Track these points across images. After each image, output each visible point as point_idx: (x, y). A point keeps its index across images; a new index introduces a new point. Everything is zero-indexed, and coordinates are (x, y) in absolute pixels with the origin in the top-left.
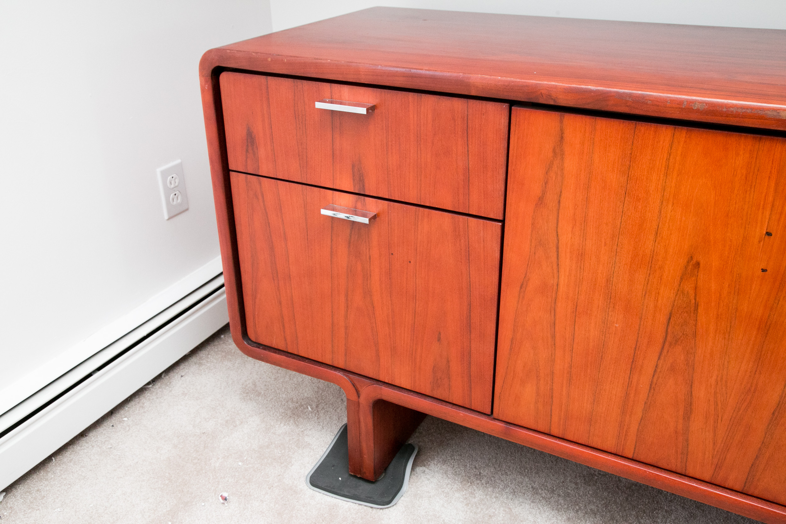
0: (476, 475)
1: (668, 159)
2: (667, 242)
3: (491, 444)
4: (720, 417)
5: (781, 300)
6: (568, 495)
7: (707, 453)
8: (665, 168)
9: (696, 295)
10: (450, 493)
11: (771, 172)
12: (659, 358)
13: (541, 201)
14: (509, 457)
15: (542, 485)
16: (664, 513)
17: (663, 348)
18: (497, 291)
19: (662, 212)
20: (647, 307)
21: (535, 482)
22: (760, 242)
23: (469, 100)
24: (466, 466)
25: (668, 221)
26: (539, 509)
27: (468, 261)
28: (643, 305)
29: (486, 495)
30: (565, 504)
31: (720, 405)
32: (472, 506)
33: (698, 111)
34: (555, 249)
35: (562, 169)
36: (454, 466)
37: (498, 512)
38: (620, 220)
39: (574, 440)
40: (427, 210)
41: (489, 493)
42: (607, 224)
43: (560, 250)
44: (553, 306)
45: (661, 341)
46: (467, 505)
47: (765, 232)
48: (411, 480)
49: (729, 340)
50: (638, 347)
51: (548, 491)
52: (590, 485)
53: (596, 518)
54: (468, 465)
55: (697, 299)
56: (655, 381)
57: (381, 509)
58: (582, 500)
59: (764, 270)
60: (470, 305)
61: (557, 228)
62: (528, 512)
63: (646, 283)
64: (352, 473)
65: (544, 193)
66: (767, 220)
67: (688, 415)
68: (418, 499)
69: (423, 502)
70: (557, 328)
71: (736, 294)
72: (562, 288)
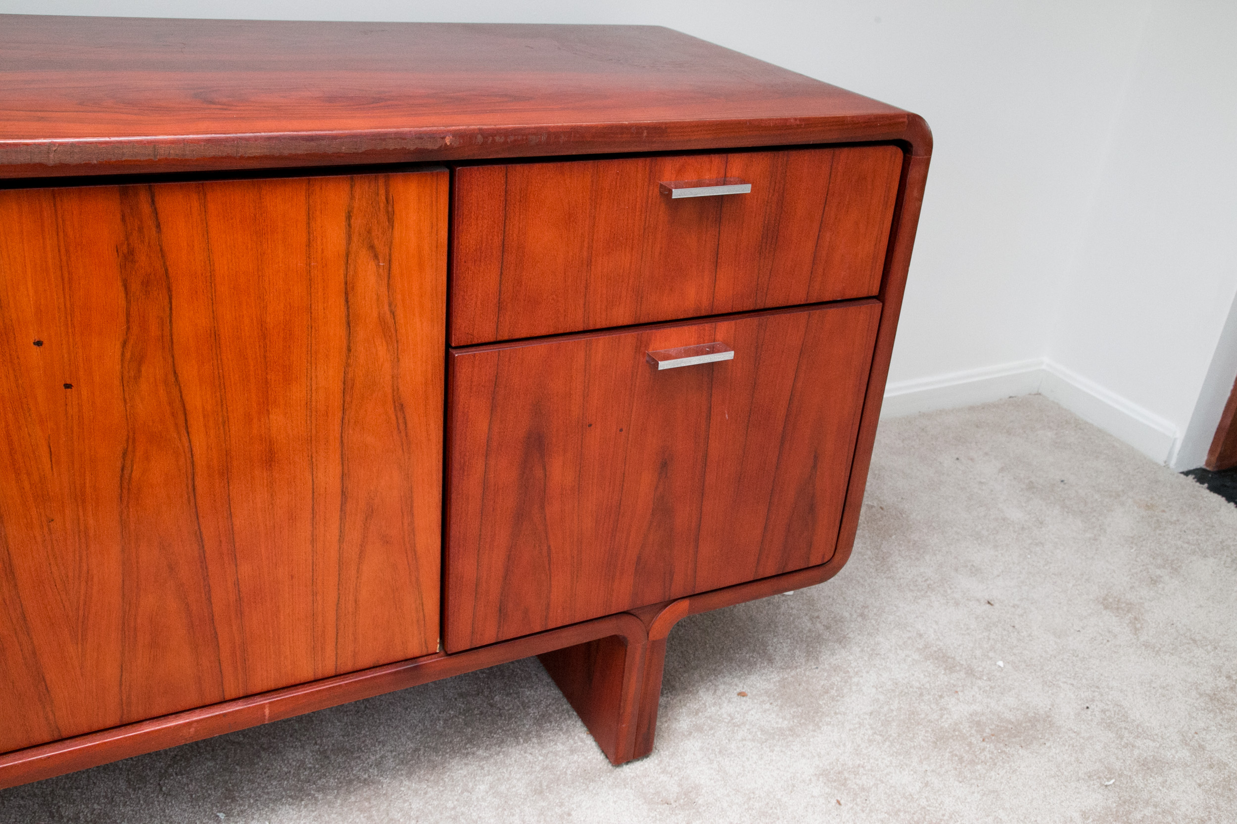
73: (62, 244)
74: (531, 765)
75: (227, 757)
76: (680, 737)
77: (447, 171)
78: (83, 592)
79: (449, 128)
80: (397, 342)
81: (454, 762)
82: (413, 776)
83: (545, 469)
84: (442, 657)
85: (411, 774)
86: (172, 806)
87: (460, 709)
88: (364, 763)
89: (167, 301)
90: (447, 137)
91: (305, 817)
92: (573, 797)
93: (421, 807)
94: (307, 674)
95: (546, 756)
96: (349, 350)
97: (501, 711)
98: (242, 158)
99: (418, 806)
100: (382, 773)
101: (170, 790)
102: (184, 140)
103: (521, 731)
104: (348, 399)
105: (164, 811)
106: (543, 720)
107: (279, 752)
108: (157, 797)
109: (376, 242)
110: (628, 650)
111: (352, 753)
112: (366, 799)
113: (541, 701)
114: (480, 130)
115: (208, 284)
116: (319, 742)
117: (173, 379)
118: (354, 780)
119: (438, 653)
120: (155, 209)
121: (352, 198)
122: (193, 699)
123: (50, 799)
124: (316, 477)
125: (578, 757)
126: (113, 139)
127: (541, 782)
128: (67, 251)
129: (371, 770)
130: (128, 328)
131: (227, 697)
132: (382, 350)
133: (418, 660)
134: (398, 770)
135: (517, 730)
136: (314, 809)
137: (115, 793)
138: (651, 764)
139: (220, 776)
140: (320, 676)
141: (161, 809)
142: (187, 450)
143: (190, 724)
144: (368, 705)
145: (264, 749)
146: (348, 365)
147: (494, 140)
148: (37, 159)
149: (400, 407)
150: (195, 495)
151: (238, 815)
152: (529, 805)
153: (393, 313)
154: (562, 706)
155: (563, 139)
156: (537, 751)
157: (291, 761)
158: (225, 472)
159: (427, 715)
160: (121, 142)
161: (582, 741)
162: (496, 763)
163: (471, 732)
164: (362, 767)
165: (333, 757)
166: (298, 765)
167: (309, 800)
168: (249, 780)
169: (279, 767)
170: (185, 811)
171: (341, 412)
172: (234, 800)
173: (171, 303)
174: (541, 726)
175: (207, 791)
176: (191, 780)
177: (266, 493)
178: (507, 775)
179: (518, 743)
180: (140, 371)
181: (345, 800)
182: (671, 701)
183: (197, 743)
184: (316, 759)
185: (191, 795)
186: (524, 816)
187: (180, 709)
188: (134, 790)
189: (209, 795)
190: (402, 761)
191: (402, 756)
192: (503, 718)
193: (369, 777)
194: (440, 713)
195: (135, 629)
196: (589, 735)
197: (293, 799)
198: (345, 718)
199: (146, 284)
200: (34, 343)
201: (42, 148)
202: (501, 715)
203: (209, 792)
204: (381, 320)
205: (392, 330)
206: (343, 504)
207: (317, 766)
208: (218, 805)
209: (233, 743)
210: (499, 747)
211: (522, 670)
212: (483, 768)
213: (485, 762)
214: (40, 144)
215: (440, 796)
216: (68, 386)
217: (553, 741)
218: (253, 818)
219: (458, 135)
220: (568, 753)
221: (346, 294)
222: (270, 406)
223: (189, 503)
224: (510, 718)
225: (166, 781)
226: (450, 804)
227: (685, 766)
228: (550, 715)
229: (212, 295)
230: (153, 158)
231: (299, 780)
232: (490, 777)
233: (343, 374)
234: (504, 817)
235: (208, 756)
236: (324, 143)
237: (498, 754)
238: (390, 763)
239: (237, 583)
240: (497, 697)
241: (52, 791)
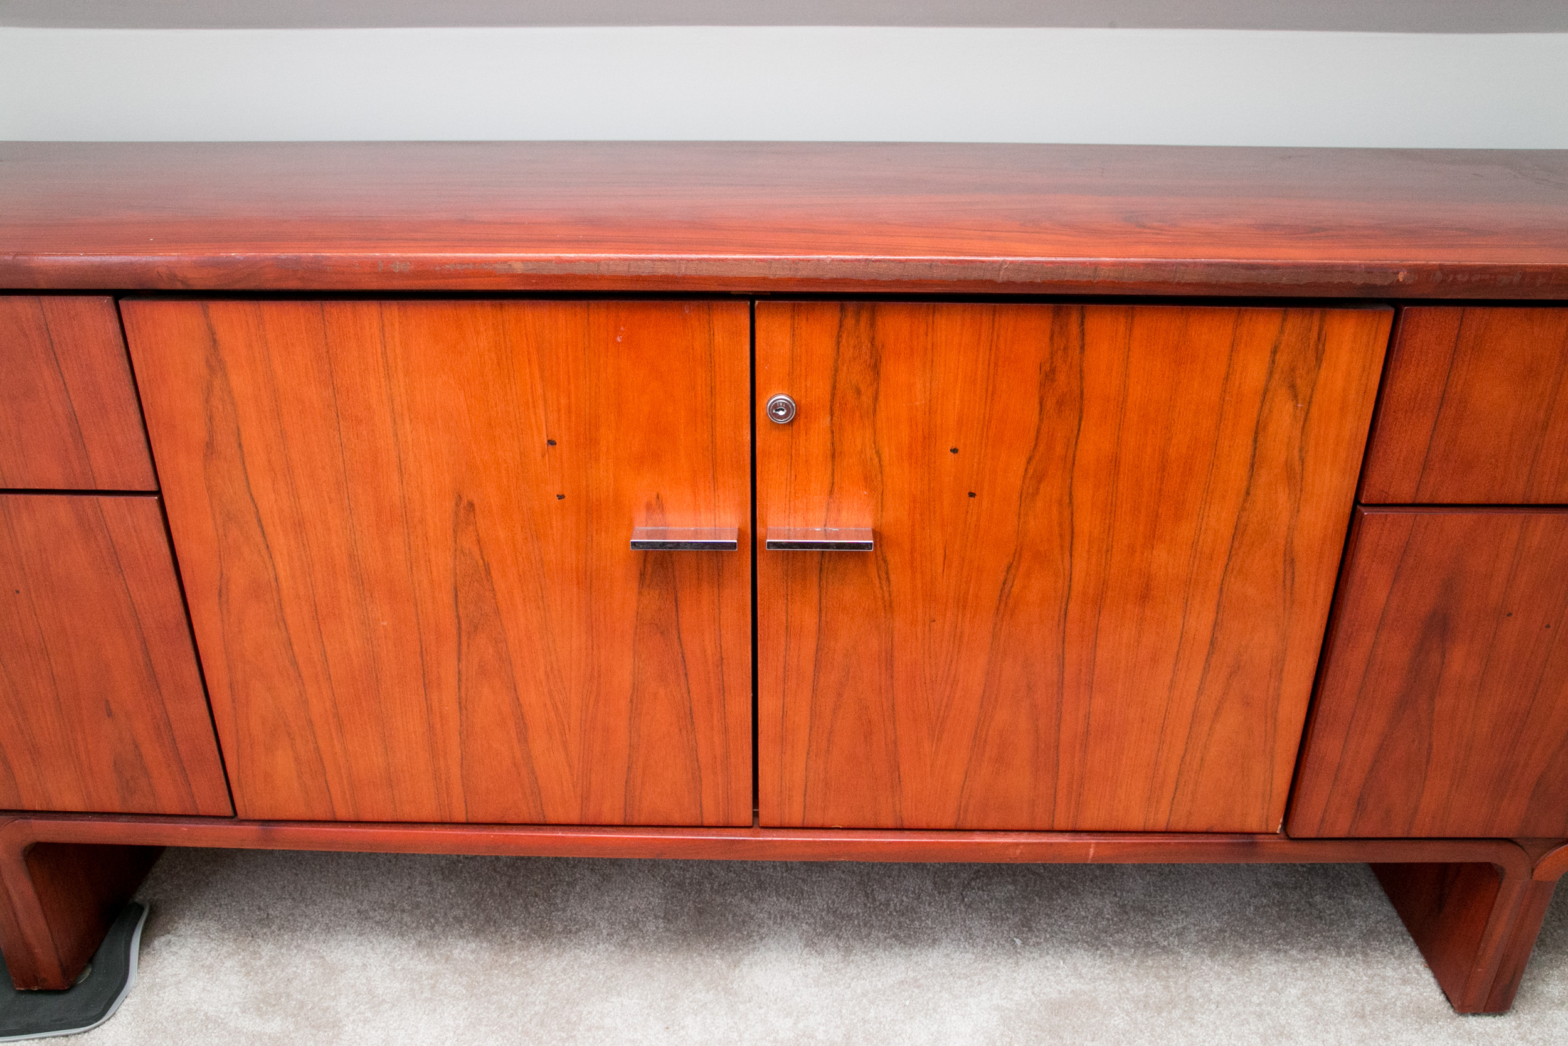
0: (261, 920)
1: (384, 354)
2: (419, 480)
3: (286, 862)
4: (567, 727)
5: (594, 535)
6: (417, 906)
7: (565, 784)
8: (384, 367)
9: (481, 552)
10: (215, 964)
11: (528, 352)
12: (459, 660)
13: (210, 448)
14: (318, 875)
15: (375, 902)
16: (565, 888)
17: (460, 644)
18: (181, 609)
19: (399, 436)
20: (419, 586)
21: (363, 901)
22: (543, 456)
23: (41, 297)
24: (243, 910)
25: (410, 448)
26: (371, 942)
27: (119, 570)
28: (412, 583)
29: (281, 948)
30: (413, 922)
31: (560, 707)
32: (257, 973)
33: (402, 274)
34: (255, 520)
35: (230, 392)
36: (220, 918)
37: (302, 970)
38: (341, 459)
39: (376, 819)
40: (21, 497)
41: (285, 943)
42: (323, 468)
43: (264, 523)
44: (279, 615)
45: (455, 632)
46: (248, 974)
47: (546, 442)
48: (143, 963)
49: (544, 609)
50: (424, 650)
51: (385, 910)
52: (451, 880)
53: (462, 927)
54: (246, 908)
55: (486, 558)
56: (463, 695)
57: (85, 1032)
58: (440, 906)
59: (561, 497)
60: (144, 642)
61: (249, 487)
62: (353, 953)
63: (407, 549)
64: (22, 987)
65: (211, 433)
66: (544, 423)
67: (523, 735)
68: (156, 993)
69: (167, 995)
70: (295, 647)
71: (535, 539)
72: (285, 584)
73: (993, 356)
74: (1353, 983)
75: (1027, 886)
76: (1548, 1003)
77: (1392, 310)
78: (947, 694)
79: (1404, 263)
80: (1301, 490)
81: (1263, 955)
82: (1217, 957)
83: (1443, 656)
84: (1280, 839)
85: (1215, 954)
86: (972, 919)
87: (1273, 900)
88: (1164, 929)
89: (1076, 422)
90: (1401, 273)
91: (1100, 967)
92: (1402, 1034)
93: (1223, 993)
94: (1137, 823)
95: (1372, 977)
96: (1248, 493)
97: (1321, 914)
98: (1178, 283)
99: (1219, 990)
100: (1182, 944)
101: (971, 903)
102: (1125, 263)
103: (1343, 942)
104: (1236, 545)
105: (965, 922)
106: (1370, 936)
107: (1078, 894)
108: (960, 906)
109: (1299, 382)
110: (1503, 885)
111: (1153, 915)
112: (1164, 967)
113: (1370, 914)
114: (1440, 265)
115: (1119, 409)
116: (1119, 894)
117: (1068, 501)
118: (1152, 943)
119: (1276, 834)
120: (1083, 330)
121: (1282, 331)
122: (1023, 821)
123: (866, 880)
124: (1188, 622)
125: (1412, 990)
126: (1059, 259)
127: (1363, 1006)
128: (996, 364)
129: (1171, 939)
130: (1036, 445)
131: (1056, 827)
132: (1282, 497)
133: (1254, 836)
134: (1201, 946)
135: (1339, 939)
136: (1109, 962)
137: (922, 891)
138: (1505, 1024)
139: (1019, 902)
140: (1149, 827)
141: (962, 918)
142: (1067, 573)
143: (1017, 844)
144: (1172, 870)
145: (1063, 887)
146: (1243, 509)
147: (1455, 279)
148: (988, 276)
149: (1290, 560)
150: (1065, 619)
151: (1034, 945)
152: (1347, 1026)
153: (1302, 461)
154: (1396, 927)
155: (1540, 281)
156: (1361, 970)
157: (1089, 907)
158: (1098, 601)
159: (1236, 896)
160: (1065, 263)
161: (1418, 972)
162: (1311, 969)
163: (1285, 928)
164: (1162, 933)
165: (1132, 914)
166: (1096, 912)
167: (1105, 951)
168: (1047, 914)
169: (1077, 910)
170: (984, 926)
171: (1226, 558)
172: (1030, 929)
173: (1080, 425)
174: (1367, 941)
175: (1006, 914)
176: (992, 899)
177: (1134, 629)
178: (1323, 986)
179: (1339, 954)
180: (1038, 489)
181: (1142, 962)
182: (1539, 958)
183: (999, 865)
184: (1115, 912)
185: (991, 914)
186: (1341, 1037)
187: (1010, 827)
188: (939, 893)
189: (1008, 918)
190: (1206, 939)
191: (1205, 933)
192: (1323, 922)
193: (1169, 945)
194: (1251, 898)
195: (985, 741)
196: (1427, 969)
197: (1089, 946)
198: (1148, 877)
199: (1060, 403)
200: (951, 450)
201: (995, 265)
202: (1321, 918)
203: (1008, 915)
204: (1288, 467)
205: (1298, 477)
206: (1210, 654)
207: (1115, 919)
208: (1016, 930)
209: (1034, 873)
210: (1316, 952)
211: (1349, 874)
212: (1295, 971)
213: (1298, 965)
214: (993, 262)
215: (1244, 987)
216: (972, 495)
217: (1382, 963)
218: (1048, 953)
219: (1415, 270)
220: (1399, 981)
221: (1256, 433)
222: (1155, 541)
223: (1059, 625)
224: (1331, 924)
225: (968, 893)
226: (1255, 999)
227: (1552, 1039)
228: (1380, 933)
229: (1120, 421)
230: (1092, 279)
231: (1096, 928)
232: (1303, 982)
233: (1236, 518)
234: (1317, 1031)
235: (1009, 879)
236: (1264, 272)
237: (1315, 959)
238: (1192, 936)
239: (1087, 716)
240: (1317, 897)
241: (868, 874)
